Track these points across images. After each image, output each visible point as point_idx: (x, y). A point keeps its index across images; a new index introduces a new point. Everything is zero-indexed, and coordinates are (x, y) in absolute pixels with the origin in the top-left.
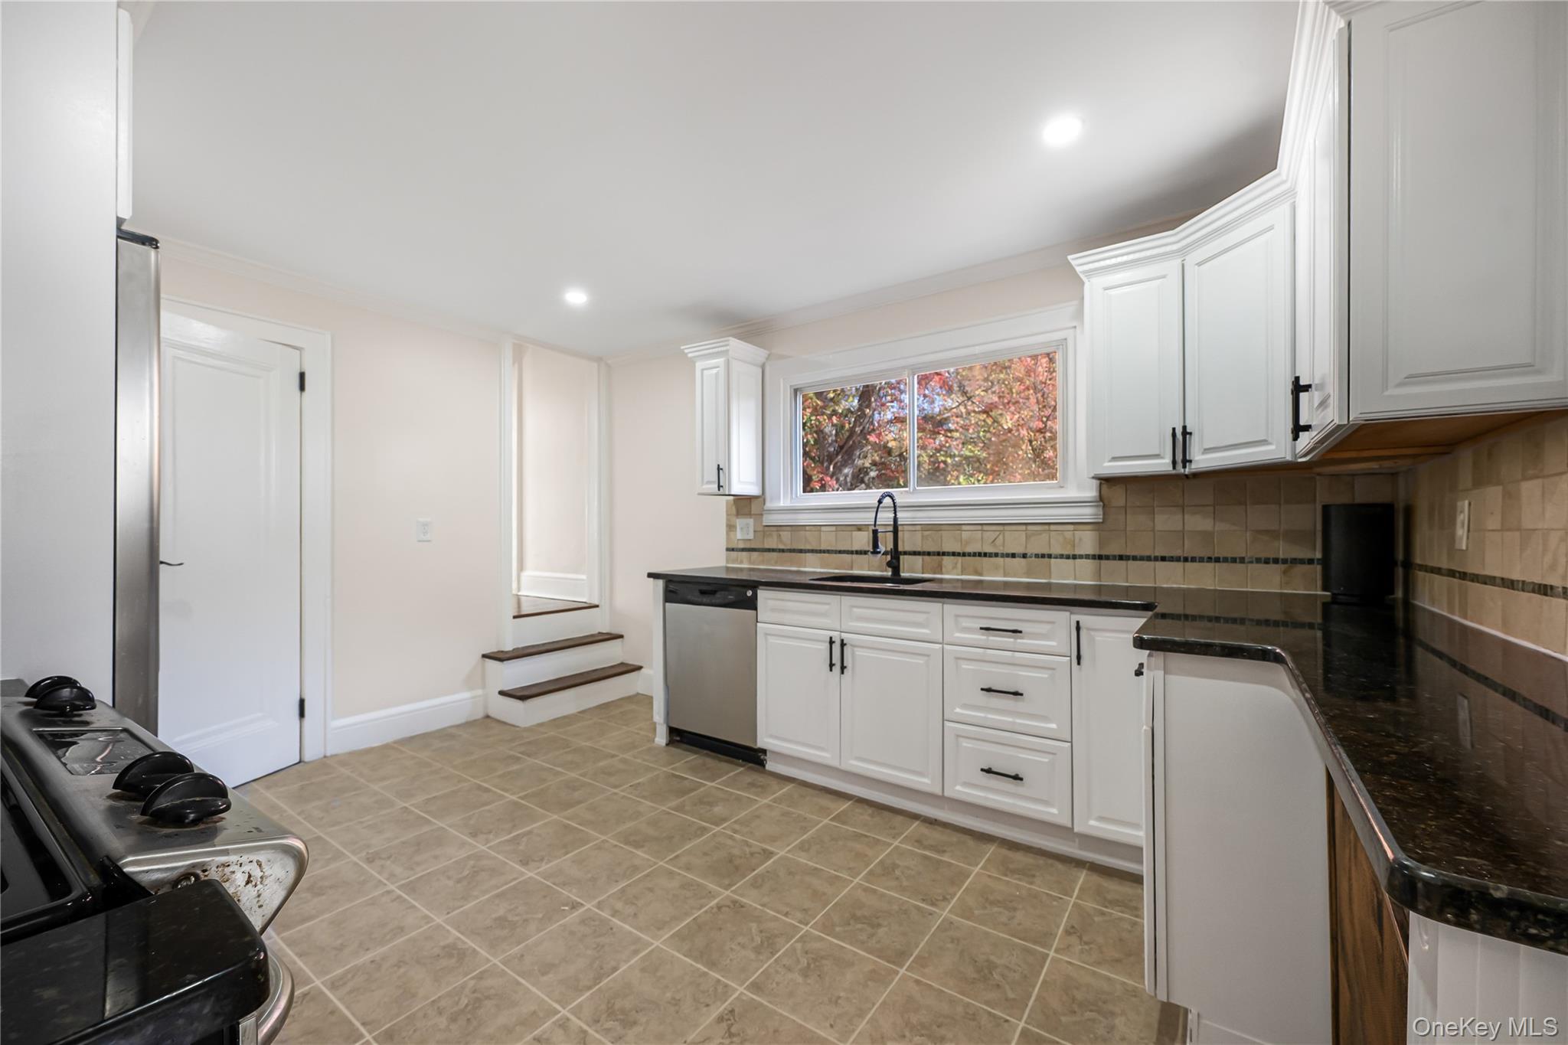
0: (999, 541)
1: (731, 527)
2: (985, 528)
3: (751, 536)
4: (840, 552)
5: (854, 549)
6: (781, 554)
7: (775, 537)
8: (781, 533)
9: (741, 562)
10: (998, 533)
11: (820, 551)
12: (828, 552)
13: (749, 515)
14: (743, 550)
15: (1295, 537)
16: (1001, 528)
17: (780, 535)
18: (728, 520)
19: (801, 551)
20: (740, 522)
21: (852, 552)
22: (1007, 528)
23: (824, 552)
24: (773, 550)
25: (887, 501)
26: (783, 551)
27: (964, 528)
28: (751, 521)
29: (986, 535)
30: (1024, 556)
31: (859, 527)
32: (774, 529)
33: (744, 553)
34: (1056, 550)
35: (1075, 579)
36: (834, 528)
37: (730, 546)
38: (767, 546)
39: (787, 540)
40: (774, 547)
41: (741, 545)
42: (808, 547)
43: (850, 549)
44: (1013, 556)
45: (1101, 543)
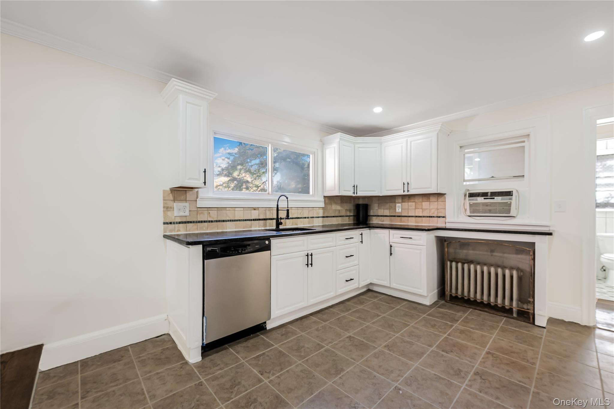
0: (302, 214)
1: (167, 208)
2: (299, 209)
3: (187, 213)
4: (245, 220)
5: (252, 218)
6: (210, 223)
7: (206, 214)
8: (210, 212)
9: (179, 230)
10: (301, 210)
11: (235, 221)
12: (239, 220)
13: (186, 200)
14: (180, 223)
15: (350, 211)
16: (302, 209)
17: (209, 213)
18: (164, 203)
19: (224, 221)
20: (176, 205)
21: (251, 220)
22: (304, 208)
23: (237, 221)
24: (205, 222)
25: (283, 198)
26: (212, 221)
27: (293, 209)
28: (187, 204)
29: (299, 211)
30: (308, 218)
31: (255, 208)
32: (206, 209)
33: (181, 225)
34: (315, 216)
35: (319, 224)
36: (242, 209)
37: (168, 221)
38: (199, 219)
39: (214, 216)
40: (206, 220)
41: (179, 220)
42: (228, 219)
43: (250, 219)
44: (305, 218)
45: (324, 213)
